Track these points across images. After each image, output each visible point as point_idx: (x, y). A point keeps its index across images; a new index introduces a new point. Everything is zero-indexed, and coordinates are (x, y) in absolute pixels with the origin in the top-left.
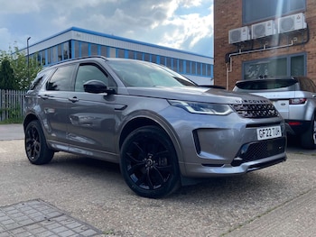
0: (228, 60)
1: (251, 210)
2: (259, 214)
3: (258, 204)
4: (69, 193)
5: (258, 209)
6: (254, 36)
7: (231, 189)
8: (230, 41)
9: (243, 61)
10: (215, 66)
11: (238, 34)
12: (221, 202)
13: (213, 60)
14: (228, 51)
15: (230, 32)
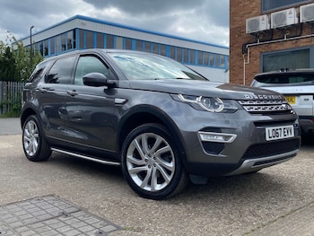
0: (245, 51)
1: (274, 211)
2: (282, 215)
3: (281, 204)
4: (83, 189)
5: (281, 209)
6: (274, 26)
7: (251, 188)
8: (248, 30)
9: (261, 53)
10: (231, 57)
11: (257, 23)
12: (242, 201)
13: (228, 51)
14: (245, 41)
15: (247, 20)
